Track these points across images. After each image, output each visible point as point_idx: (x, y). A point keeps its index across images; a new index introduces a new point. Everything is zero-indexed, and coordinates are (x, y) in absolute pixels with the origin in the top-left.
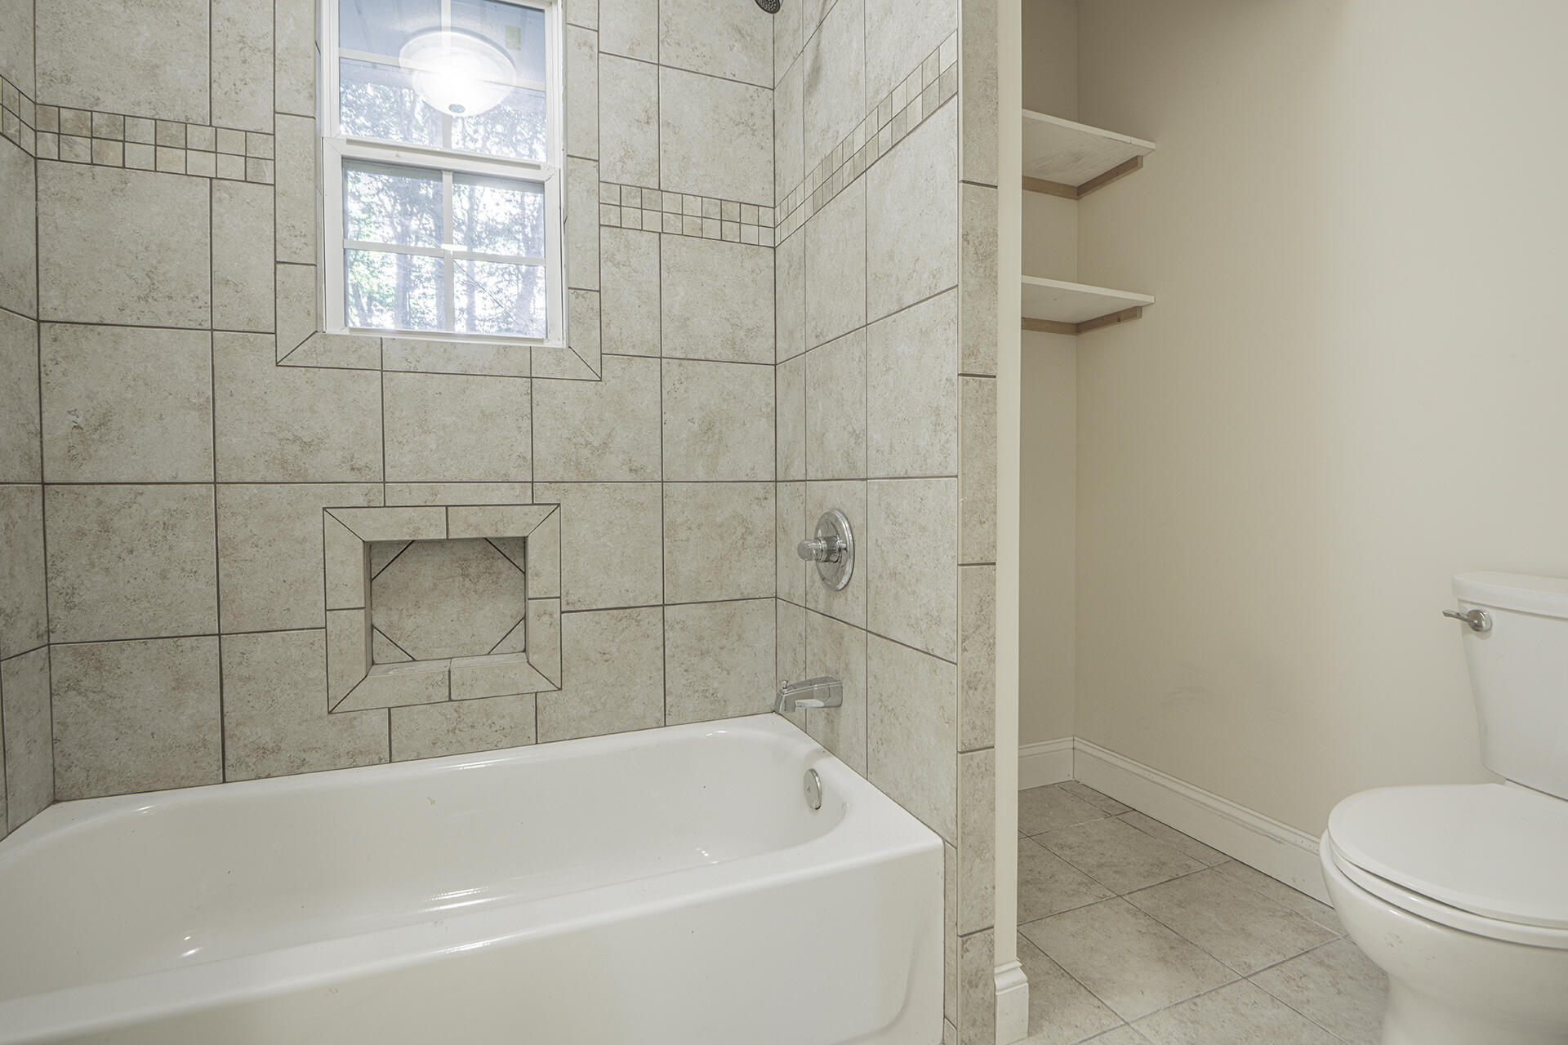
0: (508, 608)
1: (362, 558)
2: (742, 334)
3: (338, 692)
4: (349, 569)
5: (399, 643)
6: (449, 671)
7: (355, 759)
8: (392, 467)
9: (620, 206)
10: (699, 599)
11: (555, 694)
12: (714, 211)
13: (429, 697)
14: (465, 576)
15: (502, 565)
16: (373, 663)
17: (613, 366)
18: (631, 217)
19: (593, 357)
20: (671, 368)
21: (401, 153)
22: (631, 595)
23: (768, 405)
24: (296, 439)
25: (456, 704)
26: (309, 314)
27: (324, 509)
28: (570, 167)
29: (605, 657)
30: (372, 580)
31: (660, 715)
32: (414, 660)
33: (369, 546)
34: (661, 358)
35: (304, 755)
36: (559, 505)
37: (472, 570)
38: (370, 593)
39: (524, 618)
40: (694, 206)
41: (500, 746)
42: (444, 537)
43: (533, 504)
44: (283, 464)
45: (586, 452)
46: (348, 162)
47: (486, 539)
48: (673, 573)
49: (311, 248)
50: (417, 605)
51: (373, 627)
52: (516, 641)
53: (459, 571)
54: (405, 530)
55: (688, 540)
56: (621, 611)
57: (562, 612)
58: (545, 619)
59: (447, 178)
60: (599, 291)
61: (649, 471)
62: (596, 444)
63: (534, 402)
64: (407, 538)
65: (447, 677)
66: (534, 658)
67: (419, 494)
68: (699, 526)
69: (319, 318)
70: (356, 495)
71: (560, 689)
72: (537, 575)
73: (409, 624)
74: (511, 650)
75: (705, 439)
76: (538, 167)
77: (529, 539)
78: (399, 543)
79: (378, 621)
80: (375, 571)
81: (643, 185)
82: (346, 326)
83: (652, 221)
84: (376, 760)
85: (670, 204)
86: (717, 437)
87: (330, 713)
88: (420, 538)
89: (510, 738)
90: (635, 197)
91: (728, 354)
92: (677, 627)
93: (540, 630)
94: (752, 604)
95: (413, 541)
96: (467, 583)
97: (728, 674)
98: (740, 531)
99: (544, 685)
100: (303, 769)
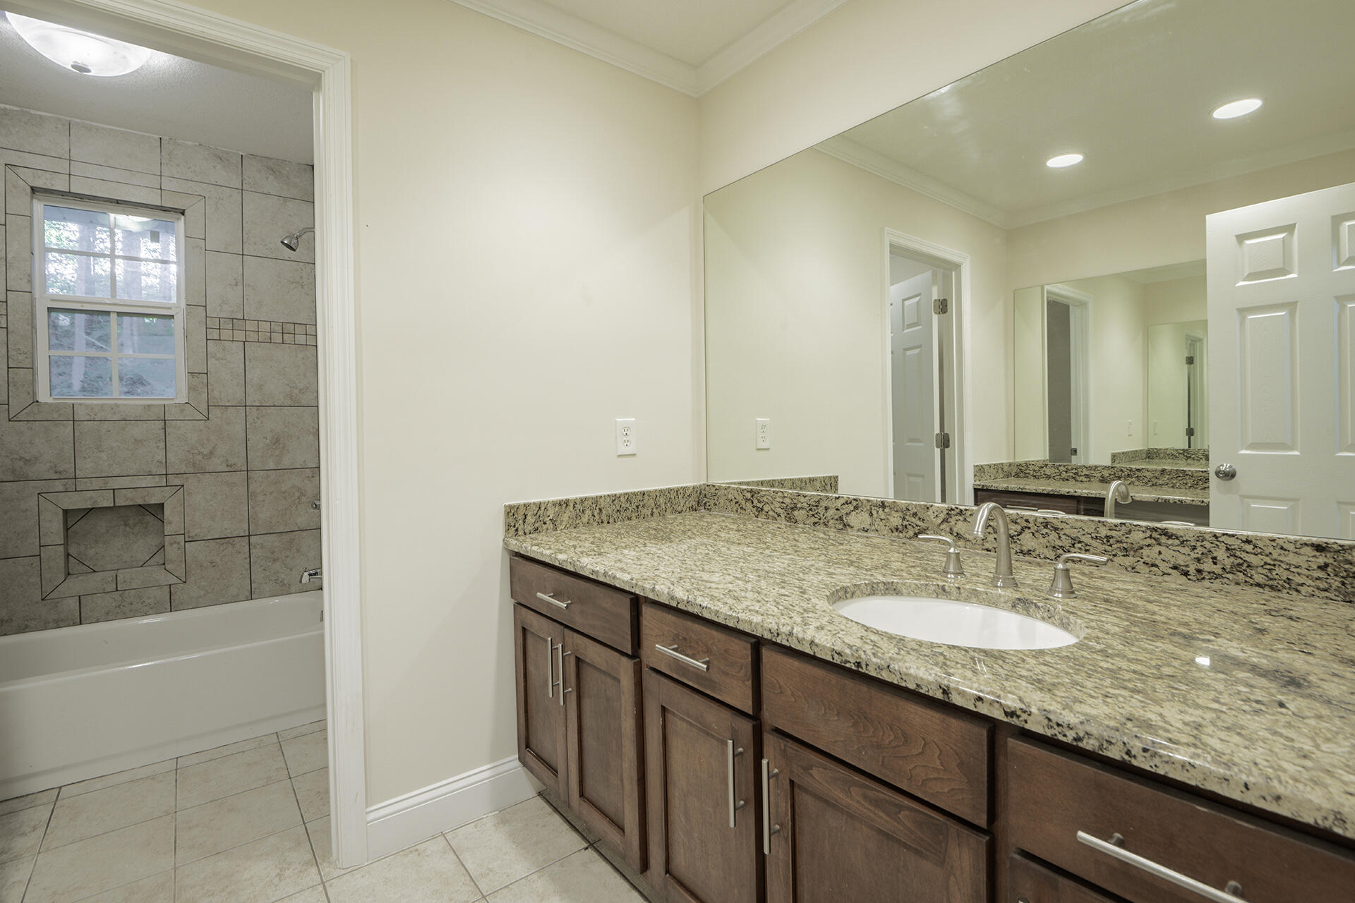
0: (153, 541)
1: (62, 518)
2: (297, 391)
3: (47, 589)
4: (54, 525)
5: (85, 563)
6: (116, 576)
7: (58, 624)
8: (80, 470)
9: (220, 329)
10: (271, 531)
11: (182, 585)
12: (278, 329)
13: (104, 589)
14: (126, 525)
15: (150, 518)
16: (69, 574)
17: (216, 413)
18: (226, 334)
19: (203, 408)
20: (253, 413)
21: (84, 305)
22: (229, 531)
23: (313, 428)
24: (21, 458)
25: (121, 592)
26: (29, 393)
27: (39, 494)
28: (189, 311)
29: (213, 564)
30: (67, 530)
31: (248, 594)
32: (95, 571)
33: (66, 512)
34: (246, 406)
35: (26, 623)
36: (183, 486)
37: (131, 522)
38: (66, 537)
39: (163, 546)
40: (265, 327)
41: (148, 613)
42: (112, 505)
43: (167, 486)
44: (14, 471)
45: (200, 457)
46: (50, 310)
47: (140, 505)
48: (254, 519)
49: (30, 360)
50: (97, 542)
51: (68, 555)
52: (158, 558)
53: (122, 523)
54: (88, 503)
55: (264, 501)
56: (222, 540)
57: (185, 542)
58: (175, 546)
59: (113, 317)
60: (207, 374)
61: (239, 465)
62: (205, 453)
63: (167, 433)
64: (90, 507)
65: (115, 578)
66: (168, 567)
67: (97, 484)
68: (271, 493)
69: (34, 394)
70: (59, 486)
71: (185, 582)
72: (170, 523)
73: (91, 552)
74: (156, 564)
75: (274, 447)
76: (170, 308)
77: (165, 505)
78: (85, 509)
79: (72, 551)
80: (70, 524)
81: (234, 317)
82: (51, 396)
83: (240, 335)
84: (71, 624)
85: (250, 326)
86: (281, 446)
87: (42, 600)
88: (98, 506)
89: (156, 609)
90: (228, 324)
91: (288, 402)
92: (258, 547)
93: (172, 552)
94: (305, 533)
95: (93, 508)
96: (128, 529)
97: (291, 570)
98: (297, 494)
99: (175, 580)
100: (26, 630)
